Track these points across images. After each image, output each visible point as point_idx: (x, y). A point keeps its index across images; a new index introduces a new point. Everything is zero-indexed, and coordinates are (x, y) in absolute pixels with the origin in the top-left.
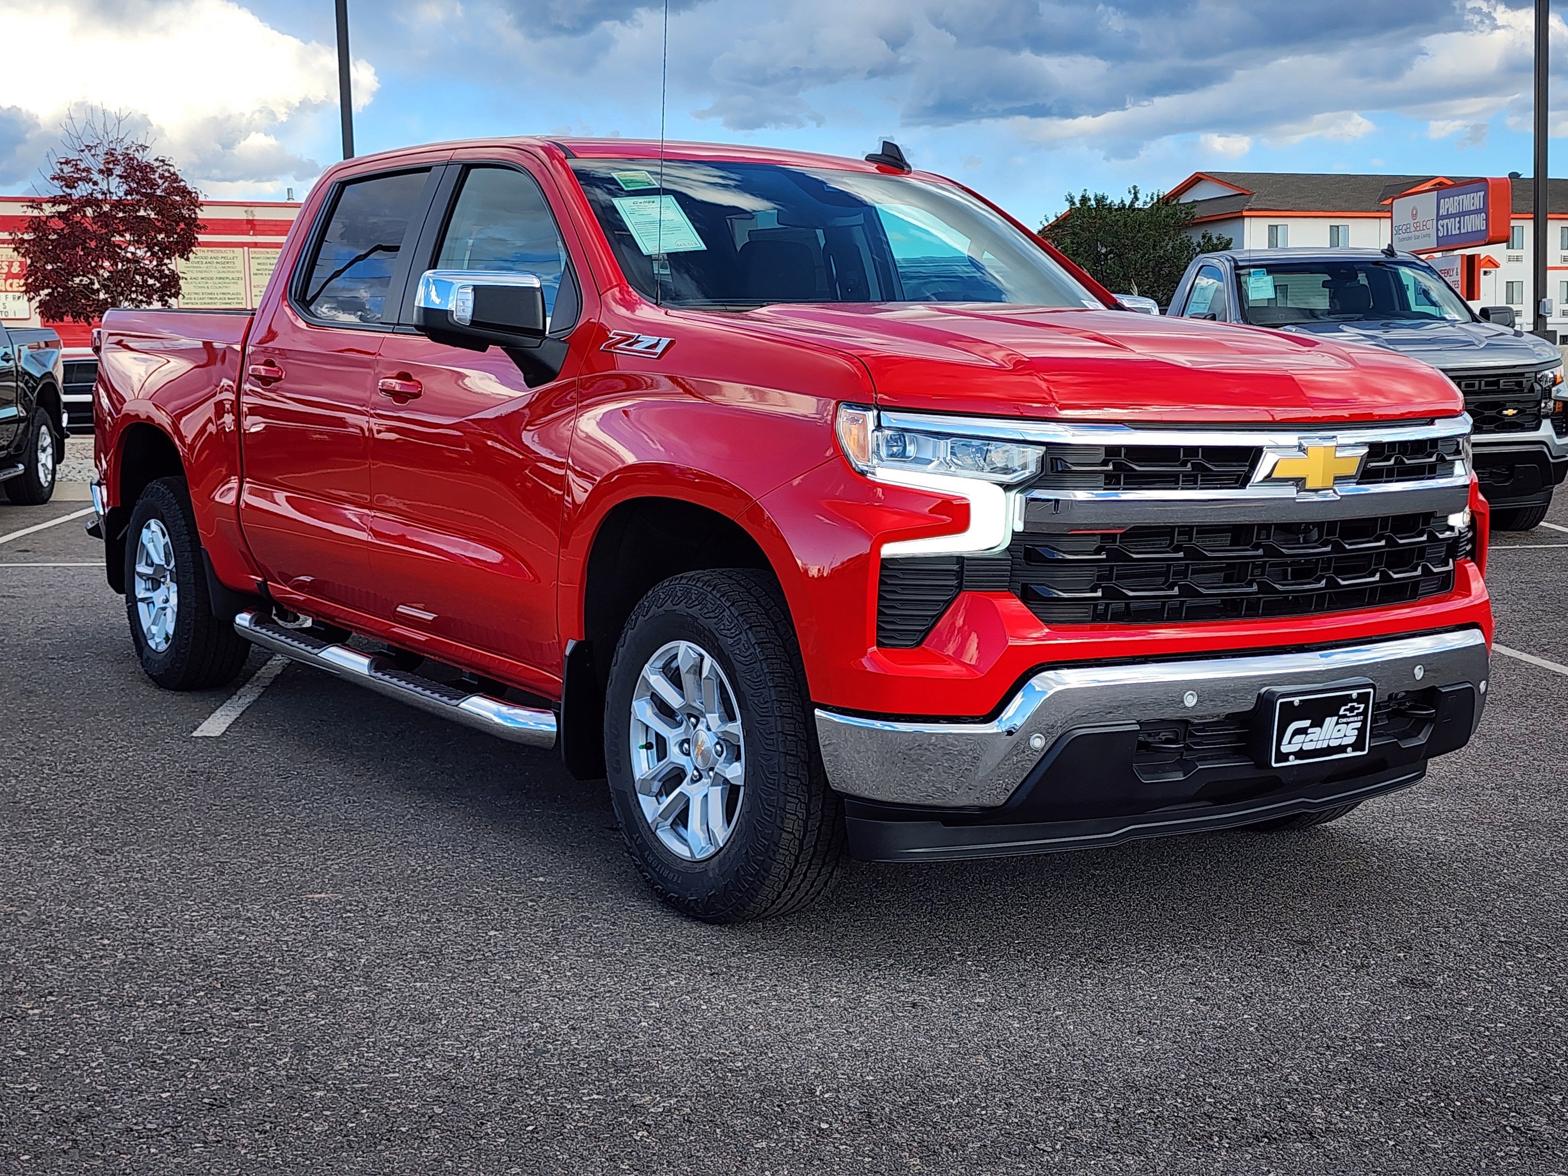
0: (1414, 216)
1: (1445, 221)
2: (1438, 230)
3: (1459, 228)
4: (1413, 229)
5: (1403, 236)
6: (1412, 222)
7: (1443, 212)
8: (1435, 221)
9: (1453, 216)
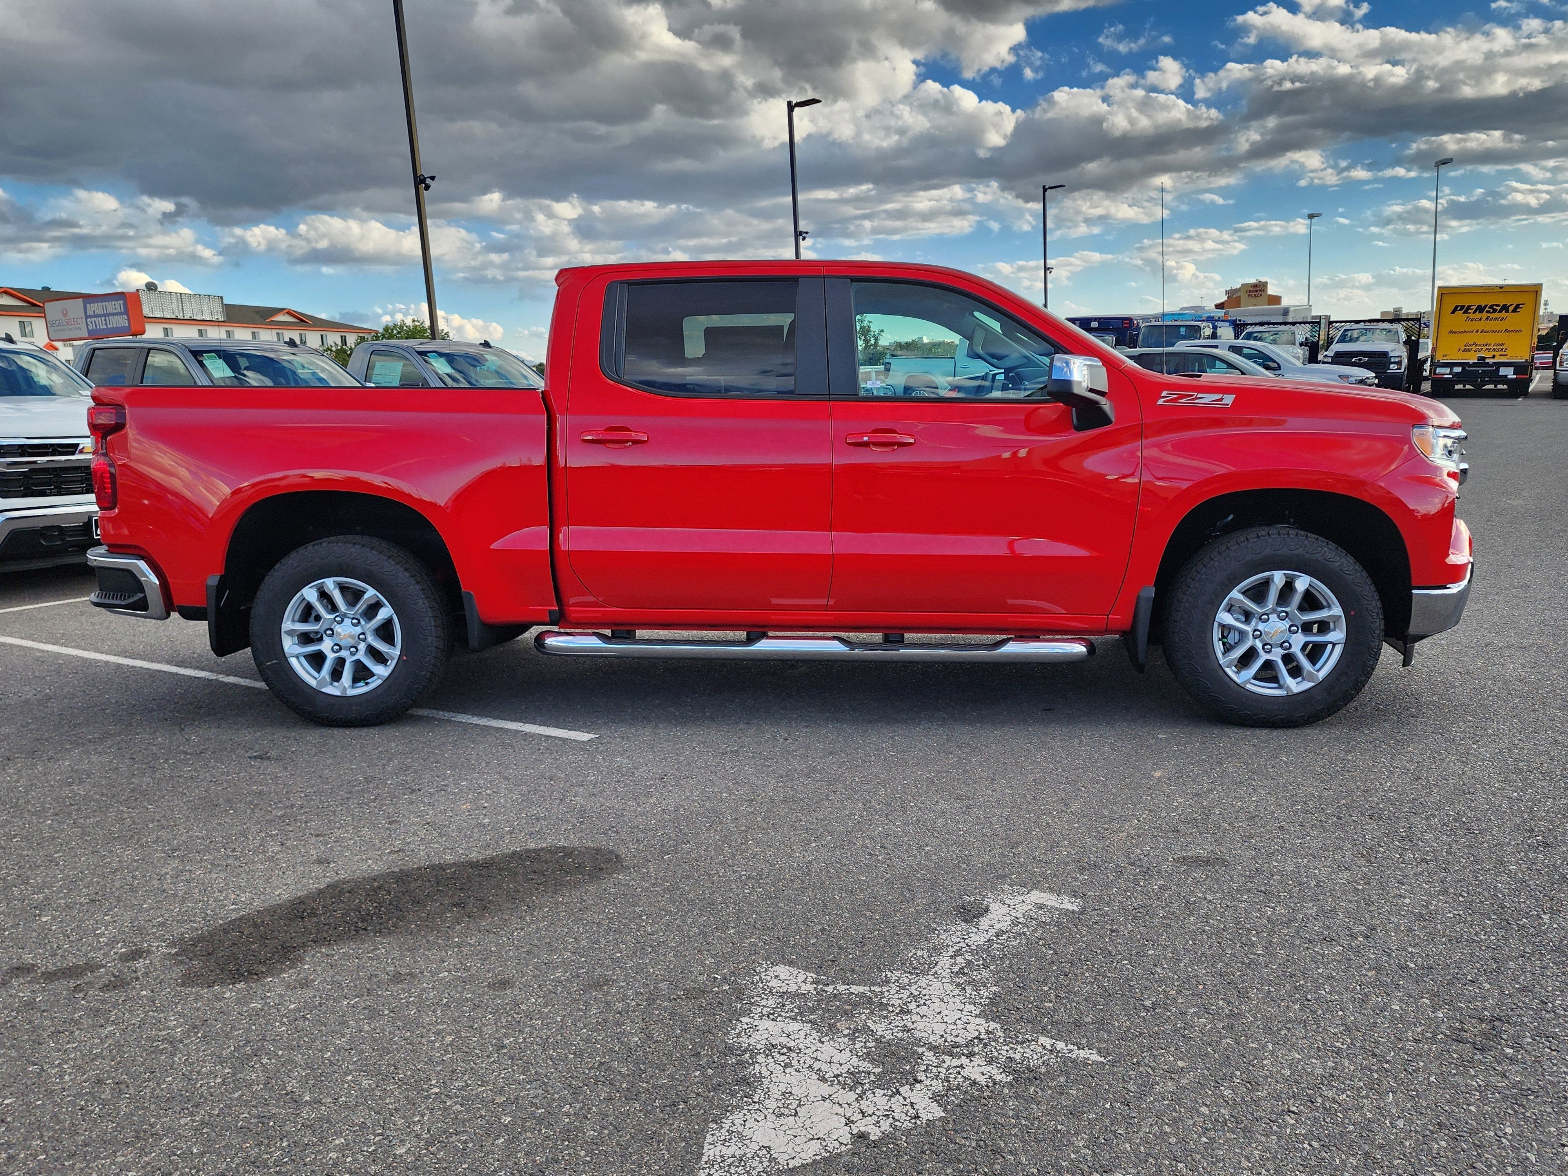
0: (65, 315)
1: (93, 319)
2: (87, 325)
3: (106, 324)
4: (65, 323)
5: (56, 328)
6: (64, 319)
7: (90, 313)
8: (84, 319)
9: (100, 316)
